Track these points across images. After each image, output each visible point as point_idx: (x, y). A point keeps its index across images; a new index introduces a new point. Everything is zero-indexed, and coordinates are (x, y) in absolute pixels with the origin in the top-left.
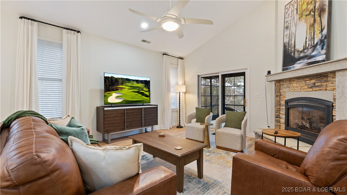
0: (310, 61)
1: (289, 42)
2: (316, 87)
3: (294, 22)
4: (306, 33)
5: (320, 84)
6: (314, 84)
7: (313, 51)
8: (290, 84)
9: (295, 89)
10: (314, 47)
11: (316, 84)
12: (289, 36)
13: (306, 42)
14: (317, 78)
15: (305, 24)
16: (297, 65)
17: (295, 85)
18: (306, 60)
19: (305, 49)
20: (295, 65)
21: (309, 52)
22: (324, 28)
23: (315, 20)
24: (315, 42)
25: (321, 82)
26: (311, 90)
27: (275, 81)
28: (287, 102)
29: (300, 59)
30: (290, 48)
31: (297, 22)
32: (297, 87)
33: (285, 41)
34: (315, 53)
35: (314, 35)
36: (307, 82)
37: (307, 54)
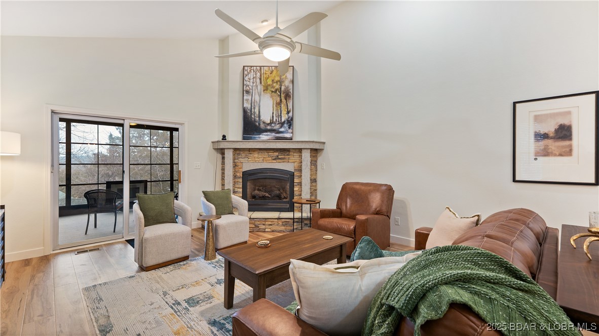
0: (278, 135)
1: (251, 109)
2: (280, 159)
3: (256, 90)
4: (272, 109)
5: (282, 157)
6: (278, 156)
7: (281, 127)
8: (251, 154)
9: (256, 160)
10: (282, 124)
11: (280, 157)
12: (250, 102)
13: (273, 117)
14: (281, 151)
15: (271, 99)
16: (263, 136)
17: (256, 155)
18: (274, 134)
19: (272, 123)
20: (261, 136)
21: (277, 127)
22: (290, 111)
23: (281, 100)
24: (283, 120)
25: (284, 155)
26: (275, 161)
27: (233, 149)
28: (244, 173)
29: (266, 131)
30: (253, 116)
31: (261, 92)
32: (258, 158)
33: (245, 106)
34: (282, 130)
35: (281, 113)
36: (270, 154)
37: (275, 128)
